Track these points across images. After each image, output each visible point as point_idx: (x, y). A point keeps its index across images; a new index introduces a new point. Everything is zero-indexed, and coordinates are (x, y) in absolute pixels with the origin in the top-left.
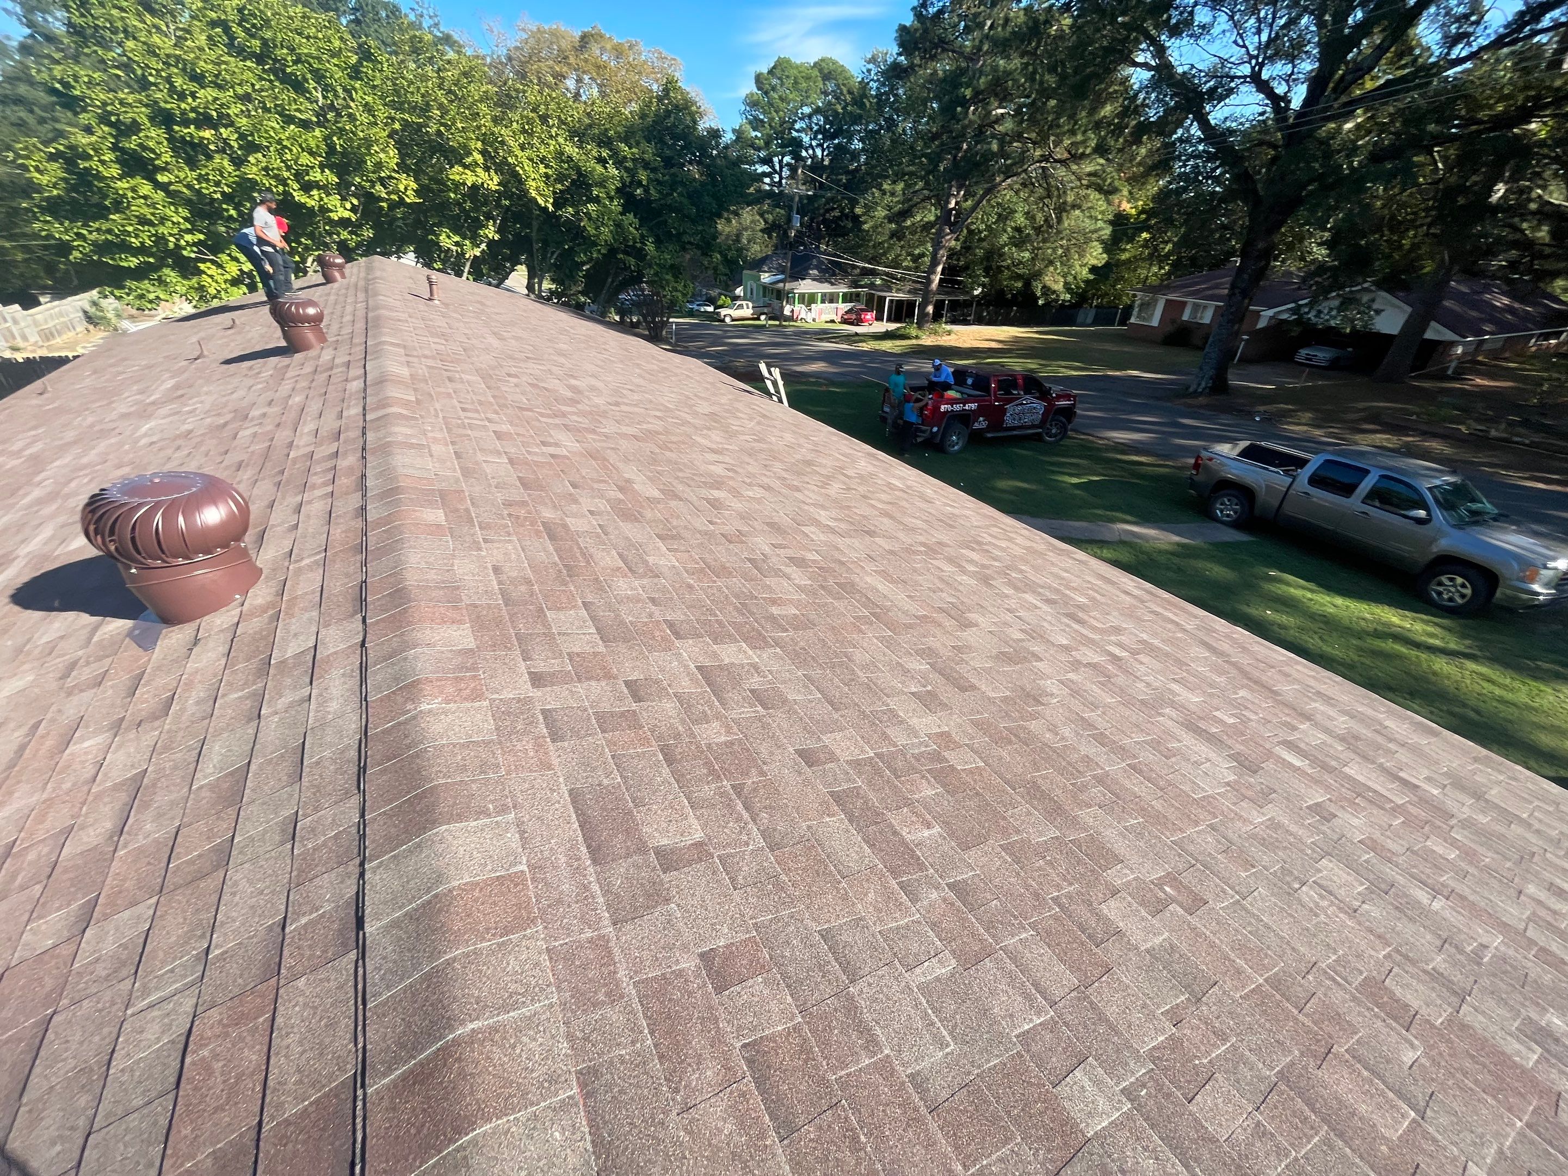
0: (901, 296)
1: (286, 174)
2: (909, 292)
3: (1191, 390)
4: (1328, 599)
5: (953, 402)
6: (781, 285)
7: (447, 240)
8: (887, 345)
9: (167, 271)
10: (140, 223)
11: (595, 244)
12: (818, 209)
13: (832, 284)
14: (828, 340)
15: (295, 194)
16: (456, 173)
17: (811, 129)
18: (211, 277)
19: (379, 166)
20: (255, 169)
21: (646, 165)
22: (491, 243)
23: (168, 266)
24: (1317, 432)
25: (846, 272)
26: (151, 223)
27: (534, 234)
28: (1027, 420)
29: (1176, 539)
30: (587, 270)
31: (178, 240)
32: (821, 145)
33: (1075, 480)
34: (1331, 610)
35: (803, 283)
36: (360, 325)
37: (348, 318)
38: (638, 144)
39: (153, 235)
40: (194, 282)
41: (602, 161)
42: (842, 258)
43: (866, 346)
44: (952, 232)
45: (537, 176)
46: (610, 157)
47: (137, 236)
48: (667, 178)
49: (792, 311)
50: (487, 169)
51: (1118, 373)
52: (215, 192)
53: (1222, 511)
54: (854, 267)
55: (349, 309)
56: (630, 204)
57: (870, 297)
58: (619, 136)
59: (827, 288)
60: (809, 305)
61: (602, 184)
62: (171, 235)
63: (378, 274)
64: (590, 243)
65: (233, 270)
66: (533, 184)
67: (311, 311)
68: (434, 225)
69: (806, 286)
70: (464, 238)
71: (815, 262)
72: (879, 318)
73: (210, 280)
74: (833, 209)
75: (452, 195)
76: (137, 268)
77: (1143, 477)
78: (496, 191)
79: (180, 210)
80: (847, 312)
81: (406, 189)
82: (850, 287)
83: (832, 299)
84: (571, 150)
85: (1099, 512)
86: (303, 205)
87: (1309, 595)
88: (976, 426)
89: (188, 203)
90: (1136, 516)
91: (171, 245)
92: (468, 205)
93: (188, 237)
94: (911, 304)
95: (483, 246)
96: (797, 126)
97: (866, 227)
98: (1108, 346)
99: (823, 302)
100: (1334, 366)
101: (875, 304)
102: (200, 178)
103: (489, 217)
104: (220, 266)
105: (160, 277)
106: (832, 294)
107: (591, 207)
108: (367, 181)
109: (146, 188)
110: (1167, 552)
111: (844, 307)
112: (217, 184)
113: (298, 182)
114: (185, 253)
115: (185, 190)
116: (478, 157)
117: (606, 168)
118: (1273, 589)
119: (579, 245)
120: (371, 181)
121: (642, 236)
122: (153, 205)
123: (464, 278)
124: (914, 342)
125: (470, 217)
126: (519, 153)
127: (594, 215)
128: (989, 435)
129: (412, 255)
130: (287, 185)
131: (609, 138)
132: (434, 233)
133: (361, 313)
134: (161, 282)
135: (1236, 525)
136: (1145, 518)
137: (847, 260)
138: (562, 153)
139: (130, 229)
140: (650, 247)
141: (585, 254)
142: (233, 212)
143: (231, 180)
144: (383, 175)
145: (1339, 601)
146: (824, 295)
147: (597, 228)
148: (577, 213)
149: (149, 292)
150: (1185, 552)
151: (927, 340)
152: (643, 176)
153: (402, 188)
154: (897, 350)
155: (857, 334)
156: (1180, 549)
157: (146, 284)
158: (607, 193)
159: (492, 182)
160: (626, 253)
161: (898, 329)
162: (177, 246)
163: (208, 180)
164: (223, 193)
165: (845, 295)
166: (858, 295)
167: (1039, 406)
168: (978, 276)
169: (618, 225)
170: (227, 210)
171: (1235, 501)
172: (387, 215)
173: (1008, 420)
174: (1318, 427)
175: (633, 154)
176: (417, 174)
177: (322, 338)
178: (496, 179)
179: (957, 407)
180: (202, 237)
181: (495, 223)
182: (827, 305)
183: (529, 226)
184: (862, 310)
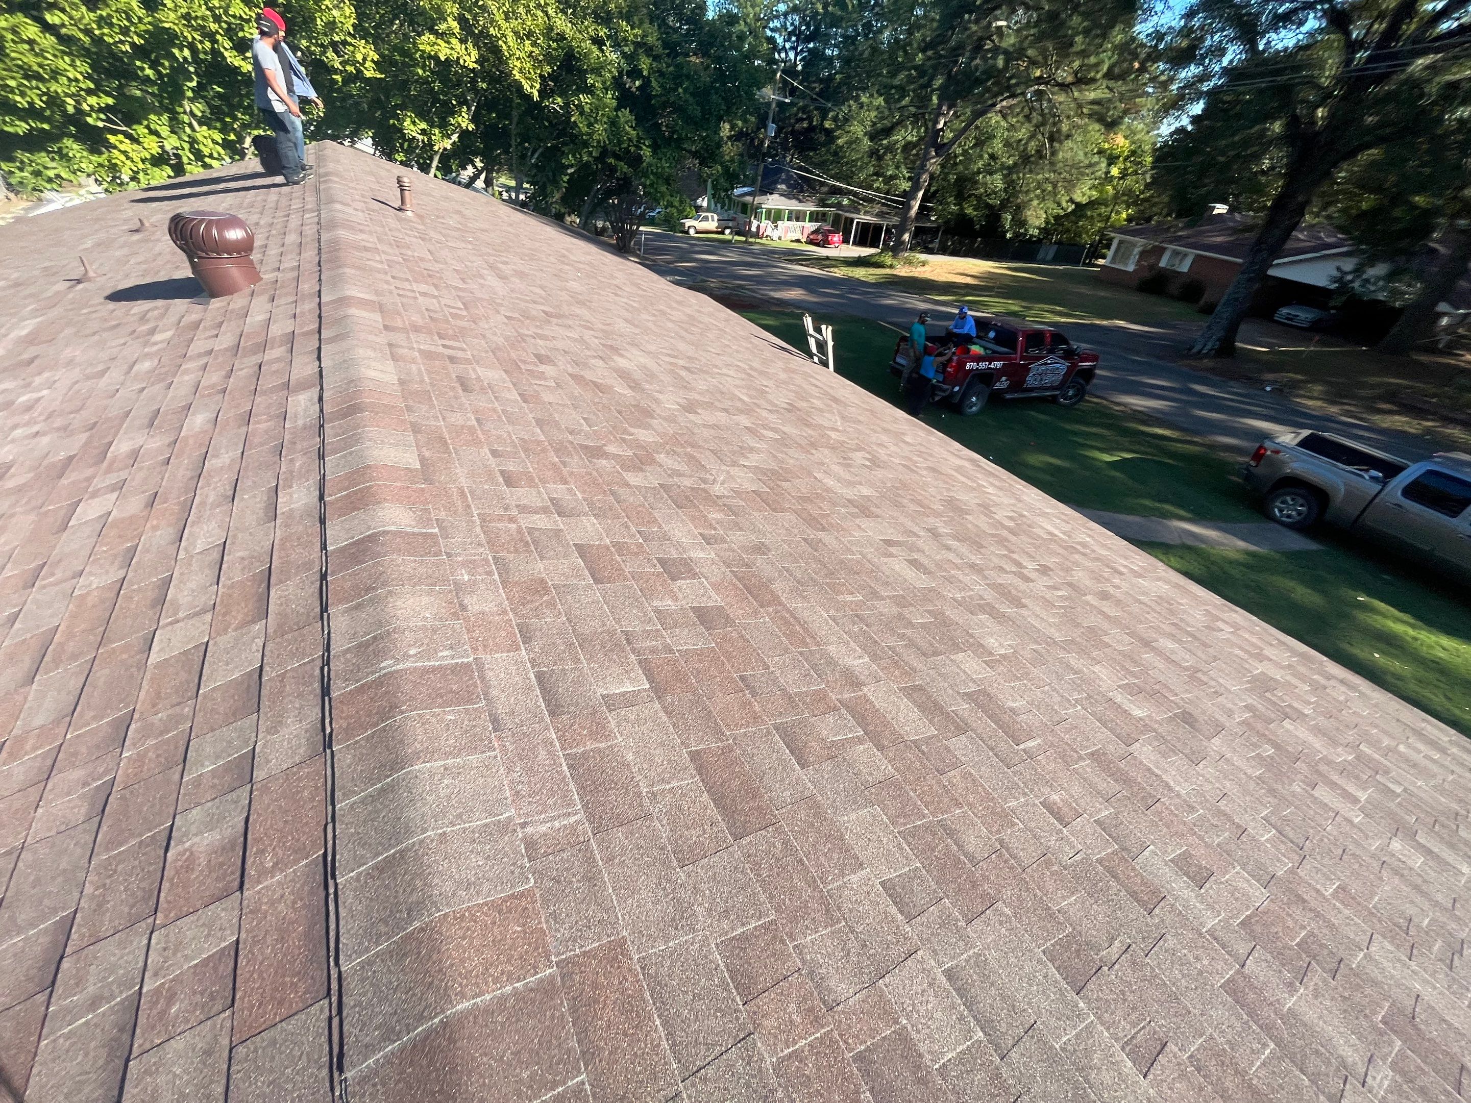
0: (869, 219)
1: (214, 27)
2: (877, 215)
3: (1195, 350)
4: (1433, 638)
5: (978, 359)
6: (749, 199)
7: (413, 127)
8: (860, 273)
9: (68, 142)
10: (27, 77)
11: (586, 144)
12: (789, 118)
13: (800, 201)
14: (798, 262)
15: (226, 54)
16: (426, 42)
17: (786, 29)
18: (124, 153)
19: (331, 26)
20: (172, 16)
21: (649, 50)
22: (464, 134)
23: (71, 136)
24: (1334, 410)
25: (814, 189)
26: (39, 78)
27: (513, 127)
28: (1048, 380)
29: (1241, 544)
30: (571, 175)
31: (77, 102)
32: (794, 48)
33: (1108, 458)
34: (1442, 654)
35: (771, 197)
36: (310, 254)
37: (292, 238)
38: (641, 22)
39: (44, 94)
40: (103, 159)
41: (598, 42)
42: (811, 173)
43: (839, 272)
44: (937, 155)
45: (522, 55)
46: (609, 37)
47: (23, 94)
48: (671, 69)
49: (758, 227)
50: (463, 41)
51: (1105, 323)
52: (121, 42)
53: (1281, 511)
54: (823, 184)
55: (294, 221)
56: (625, 99)
57: (837, 217)
58: (621, 12)
59: (793, 205)
60: (774, 222)
61: (597, 71)
62: (67, 95)
63: (331, 166)
64: (578, 142)
65: (152, 145)
66: (518, 64)
67: (234, 234)
68: (397, 106)
69: (774, 201)
70: (432, 126)
71: (783, 176)
72: (846, 241)
73: (123, 158)
74: (802, 120)
75: (420, 72)
76: (29, 135)
77: (1173, 455)
78: (473, 70)
79: (78, 63)
80: (813, 233)
81: (364, 59)
82: (818, 206)
83: (798, 216)
84: (562, 24)
85: (1147, 502)
86: (236, 70)
87: (1411, 632)
88: (998, 386)
89: (85, 53)
90: (1189, 511)
91: (71, 110)
92: (437, 85)
93: (93, 100)
94: (878, 228)
95: (455, 137)
96: (771, 25)
97: (840, 142)
98: (1083, 290)
99: (789, 219)
100: (1315, 327)
101: (842, 226)
102: (101, 21)
103: (463, 102)
104: (135, 140)
105: (60, 149)
106: (799, 212)
107: (584, 99)
108: (316, 45)
109: (31, 30)
110: (1239, 563)
111: (811, 226)
112: (125, 31)
113: (231, 39)
114: (90, 120)
115: (81, 36)
116: (454, 25)
117: (602, 51)
118: (1369, 621)
119: (565, 144)
120: (322, 45)
121: (639, 138)
122: (41, 54)
123: (432, 174)
124: (888, 271)
125: (439, 101)
126: (502, 23)
127: (587, 109)
128: (1008, 396)
129: (370, 141)
130: (217, 41)
131: (608, 13)
132: (396, 117)
133: (310, 230)
134: (63, 156)
135: (1300, 527)
136: (1199, 516)
137: (816, 176)
138: (550, 29)
139: (12, 83)
140: (646, 152)
141: (574, 156)
142: (149, 72)
143: (142, 27)
144: (337, 39)
145: (1446, 641)
146: (790, 212)
147: (590, 125)
148: (567, 105)
149: (46, 168)
150: (1255, 563)
151: (902, 271)
152: (645, 64)
153: (359, 57)
154: (871, 279)
155: (828, 258)
156: (1250, 560)
157: (42, 158)
158: (604, 83)
159: (470, 57)
160: (617, 157)
161: (872, 256)
162: (79, 111)
163: (111, 25)
164: (133, 45)
165: (811, 213)
166: (824, 214)
167: (1063, 366)
168: (948, 204)
169: (613, 123)
170: (142, 69)
171: (1301, 501)
172: (339, 90)
173: (1031, 380)
174: (1333, 403)
175: (636, 36)
176: (377, 41)
177: (254, 276)
178: (475, 54)
179: (983, 365)
180: (110, 101)
181: (469, 109)
182: (794, 223)
183: (508, 116)
184: (830, 231)
